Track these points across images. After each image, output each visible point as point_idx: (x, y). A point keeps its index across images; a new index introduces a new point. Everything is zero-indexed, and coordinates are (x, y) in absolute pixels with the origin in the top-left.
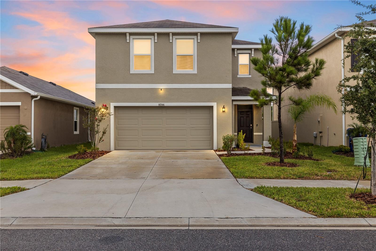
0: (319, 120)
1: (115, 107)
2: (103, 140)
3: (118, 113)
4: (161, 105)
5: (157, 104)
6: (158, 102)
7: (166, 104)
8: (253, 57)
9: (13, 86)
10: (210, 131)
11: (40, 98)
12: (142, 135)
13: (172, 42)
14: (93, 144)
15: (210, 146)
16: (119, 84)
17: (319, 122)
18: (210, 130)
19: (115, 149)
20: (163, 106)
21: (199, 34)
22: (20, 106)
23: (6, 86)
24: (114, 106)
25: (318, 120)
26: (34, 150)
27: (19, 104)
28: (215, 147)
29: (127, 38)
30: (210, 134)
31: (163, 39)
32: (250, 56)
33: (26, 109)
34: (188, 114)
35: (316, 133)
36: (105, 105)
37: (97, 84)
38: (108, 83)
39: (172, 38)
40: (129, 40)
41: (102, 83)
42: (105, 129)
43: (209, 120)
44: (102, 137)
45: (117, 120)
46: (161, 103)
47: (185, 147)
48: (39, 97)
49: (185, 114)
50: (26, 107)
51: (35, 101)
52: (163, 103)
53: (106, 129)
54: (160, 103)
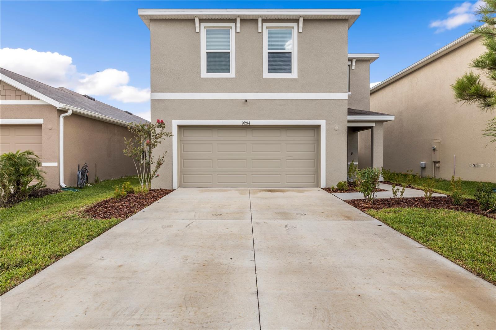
0: (435, 147)
1: (180, 127)
2: (158, 176)
3: (184, 135)
4: (246, 123)
5: (239, 122)
6: (241, 120)
7: (253, 122)
8: (354, 69)
9: (32, 96)
10: (314, 161)
11: (72, 114)
12: (218, 167)
13: (261, 31)
14: (143, 182)
15: (314, 182)
16: (184, 92)
17: (434, 149)
18: (314, 159)
19: (179, 185)
20: (248, 124)
21: (301, 20)
22: (41, 124)
23: (21, 95)
24: (177, 125)
25: (433, 147)
26: (64, 188)
27: (40, 121)
28: (323, 184)
29: (196, 26)
30: (314, 166)
31: (249, 28)
32: (350, 69)
33: (51, 129)
34: (284, 136)
35: (425, 163)
36: (160, 121)
37: (153, 92)
38: (169, 92)
39: (261, 26)
40: (199, 27)
41: (160, 92)
42: (161, 157)
43: (312, 145)
44: (156, 171)
45: (183, 145)
46: (246, 121)
47: (279, 183)
48: (70, 113)
49: (279, 136)
50: (50, 127)
51: (65, 118)
52: (248, 121)
53: (163, 159)
54: (244, 121)
